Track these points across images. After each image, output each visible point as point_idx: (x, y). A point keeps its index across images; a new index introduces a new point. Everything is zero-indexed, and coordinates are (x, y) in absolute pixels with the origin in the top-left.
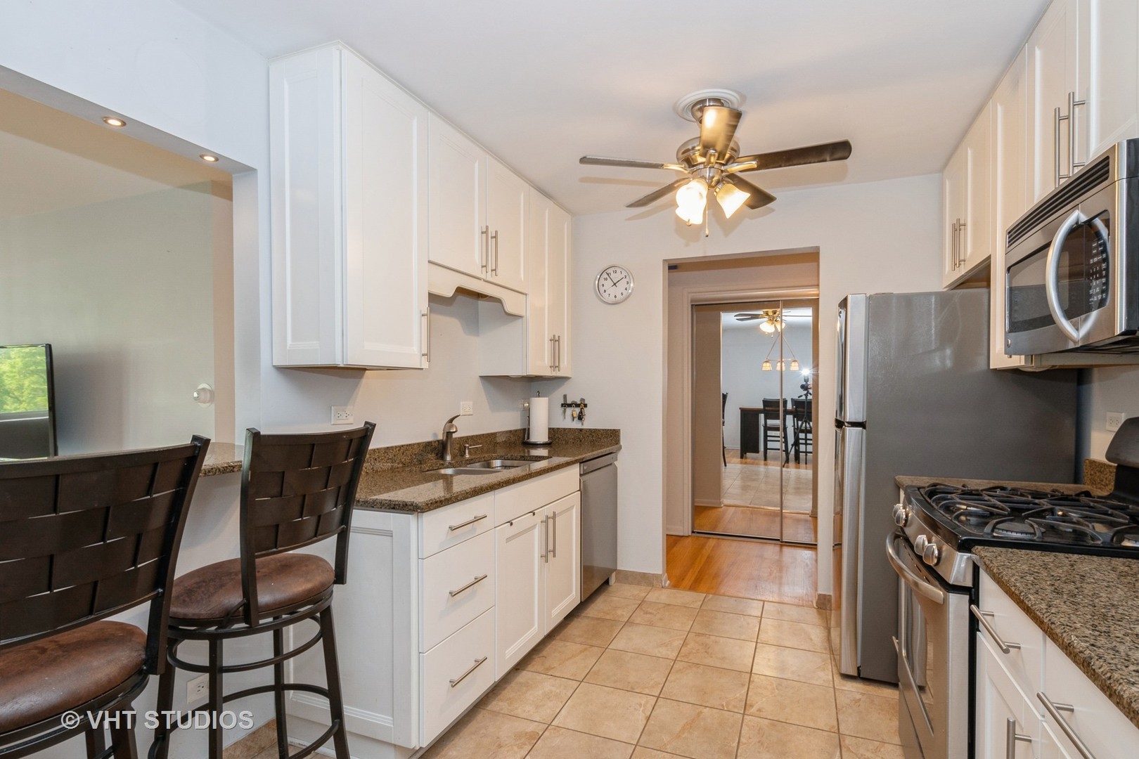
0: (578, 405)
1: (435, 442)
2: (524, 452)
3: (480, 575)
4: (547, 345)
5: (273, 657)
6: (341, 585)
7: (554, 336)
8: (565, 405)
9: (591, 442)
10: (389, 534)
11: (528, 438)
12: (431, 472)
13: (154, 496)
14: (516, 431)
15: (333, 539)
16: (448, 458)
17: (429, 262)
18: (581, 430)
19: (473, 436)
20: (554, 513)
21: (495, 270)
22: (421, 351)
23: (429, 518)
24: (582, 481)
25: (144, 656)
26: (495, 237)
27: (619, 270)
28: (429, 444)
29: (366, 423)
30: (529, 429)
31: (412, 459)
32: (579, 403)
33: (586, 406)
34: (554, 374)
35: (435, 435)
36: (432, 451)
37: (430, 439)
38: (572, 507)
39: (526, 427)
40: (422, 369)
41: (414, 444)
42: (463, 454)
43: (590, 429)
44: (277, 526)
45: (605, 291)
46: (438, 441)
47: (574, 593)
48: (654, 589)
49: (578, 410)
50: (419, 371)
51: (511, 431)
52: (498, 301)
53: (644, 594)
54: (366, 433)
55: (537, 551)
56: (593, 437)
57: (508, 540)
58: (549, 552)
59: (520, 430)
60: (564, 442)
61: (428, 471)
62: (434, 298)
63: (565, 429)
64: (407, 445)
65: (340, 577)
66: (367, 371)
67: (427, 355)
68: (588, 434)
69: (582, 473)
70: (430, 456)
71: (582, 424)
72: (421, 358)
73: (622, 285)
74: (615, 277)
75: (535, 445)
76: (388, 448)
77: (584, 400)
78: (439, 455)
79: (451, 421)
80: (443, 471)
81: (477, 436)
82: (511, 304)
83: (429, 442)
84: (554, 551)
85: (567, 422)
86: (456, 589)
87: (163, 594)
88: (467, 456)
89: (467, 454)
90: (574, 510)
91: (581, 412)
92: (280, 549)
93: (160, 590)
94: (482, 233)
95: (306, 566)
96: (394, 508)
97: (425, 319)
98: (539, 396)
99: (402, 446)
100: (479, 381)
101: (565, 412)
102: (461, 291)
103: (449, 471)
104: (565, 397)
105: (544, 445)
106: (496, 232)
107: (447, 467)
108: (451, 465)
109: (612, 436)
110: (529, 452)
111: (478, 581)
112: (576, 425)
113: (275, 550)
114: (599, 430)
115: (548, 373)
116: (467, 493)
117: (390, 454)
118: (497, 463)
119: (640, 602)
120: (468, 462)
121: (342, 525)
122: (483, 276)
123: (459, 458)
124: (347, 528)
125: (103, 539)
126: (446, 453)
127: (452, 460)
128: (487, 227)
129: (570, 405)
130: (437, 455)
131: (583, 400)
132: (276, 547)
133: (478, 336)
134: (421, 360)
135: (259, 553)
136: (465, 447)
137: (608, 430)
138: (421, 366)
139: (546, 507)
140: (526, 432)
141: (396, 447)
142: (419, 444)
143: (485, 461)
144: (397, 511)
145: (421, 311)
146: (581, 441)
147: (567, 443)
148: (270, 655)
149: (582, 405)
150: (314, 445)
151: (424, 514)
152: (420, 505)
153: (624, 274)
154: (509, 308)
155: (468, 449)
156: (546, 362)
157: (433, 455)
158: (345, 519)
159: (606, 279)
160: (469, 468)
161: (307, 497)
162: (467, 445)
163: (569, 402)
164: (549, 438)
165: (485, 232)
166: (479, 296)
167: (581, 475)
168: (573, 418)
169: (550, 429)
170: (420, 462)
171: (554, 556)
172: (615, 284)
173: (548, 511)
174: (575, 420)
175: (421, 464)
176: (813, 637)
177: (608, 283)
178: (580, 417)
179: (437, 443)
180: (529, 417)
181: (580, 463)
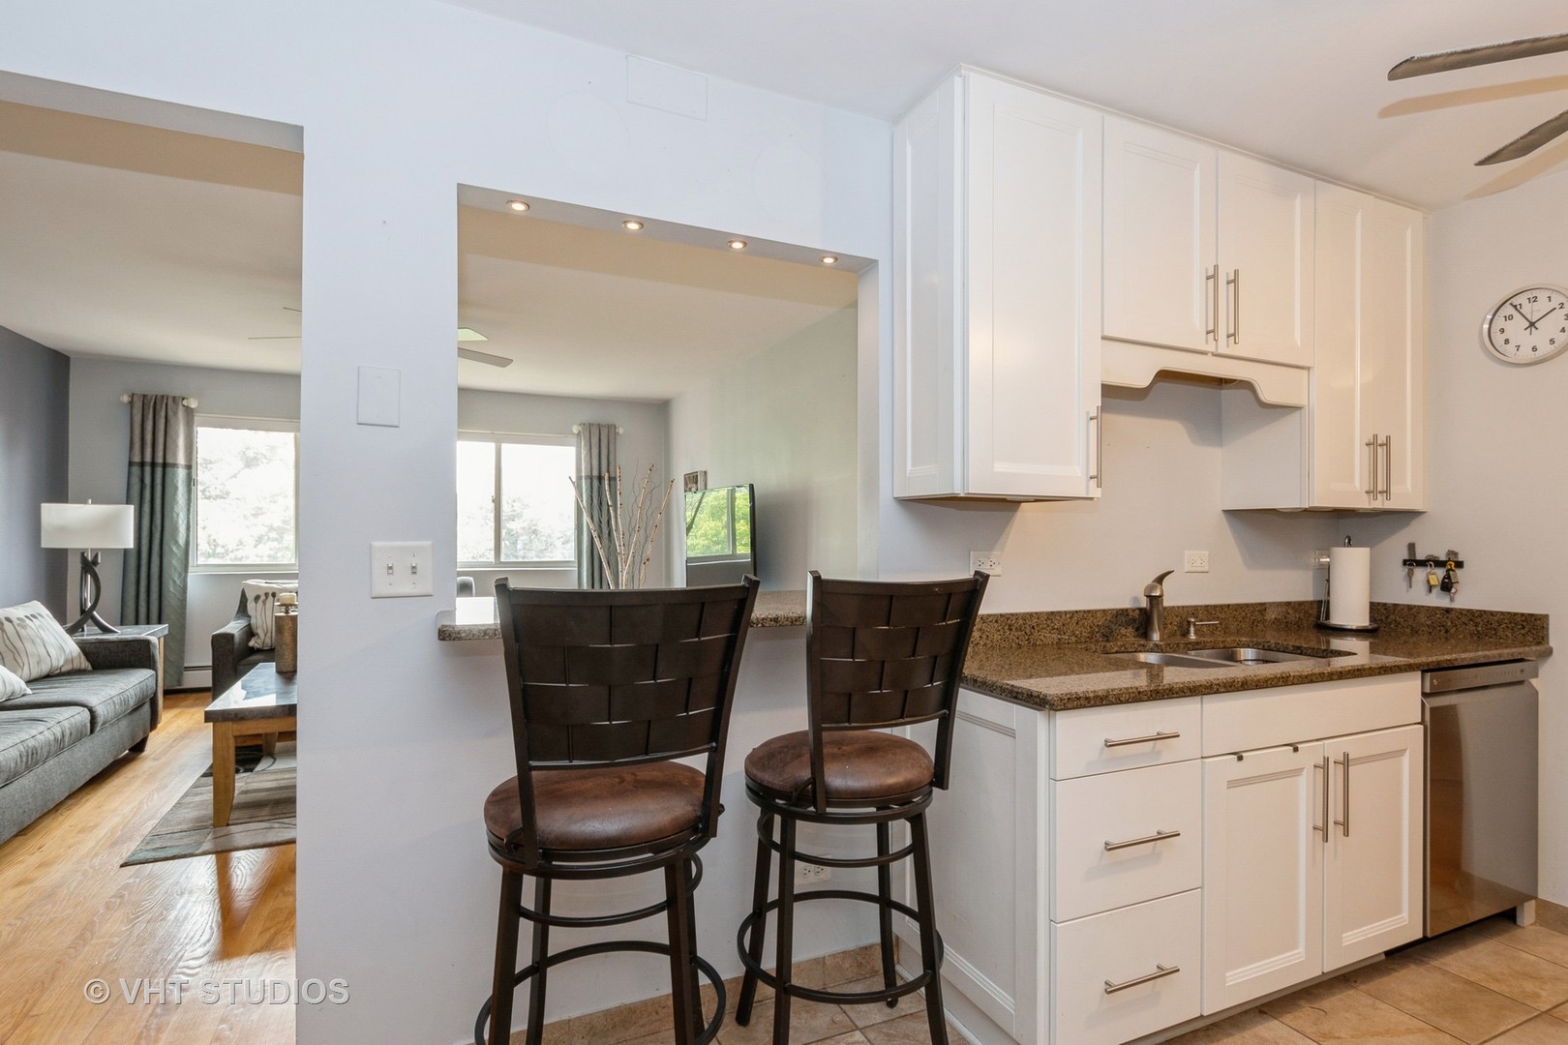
0: (1439, 564)
1: (1134, 610)
2: (1319, 642)
3: (1167, 830)
4: (1360, 457)
5: (876, 856)
6: (941, 790)
7: (1375, 437)
8: (1412, 563)
9: (1472, 635)
10: (1011, 733)
11: (1328, 617)
12: (1119, 655)
13: (702, 639)
14: (1301, 603)
15: (933, 725)
16: (1156, 637)
17: (1104, 338)
18: (1448, 610)
19: (1207, 606)
20: (1346, 756)
21: (1234, 335)
22: (1088, 472)
23: (1065, 721)
24: (1428, 706)
25: (699, 813)
26: (1235, 281)
27: (1543, 295)
28: (1123, 612)
29: (977, 573)
30: (1328, 602)
31: (1092, 633)
32: (1443, 558)
33: (1460, 565)
34: (1379, 504)
35: (1136, 599)
36: (1127, 624)
37: (1126, 604)
38: (1402, 752)
39: (1322, 598)
40: (1092, 499)
41: (1096, 611)
42: (1186, 633)
43: (1469, 611)
44: (850, 695)
45: (1507, 341)
46: (1141, 609)
47: (1405, 914)
49: (1441, 573)
50: (1088, 501)
51: (1288, 604)
52: (1247, 386)
54: (975, 587)
55: (1305, 815)
56: (1476, 625)
57: (1233, 784)
58: (1334, 823)
59: (1312, 602)
60: (1408, 631)
61: (1117, 652)
62: (1110, 392)
63: (1410, 607)
64: (1084, 612)
65: (940, 777)
66: (1023, 504)
67: (1098, 478)
68: (1464, 619)
69: (1428, 690)
70: (1123, 631)
71: (1452, 600)
72: (1088, 482)
73: (1553, 323)
74: (1534, 310)
75: (1342, 632)
76: (1052, 612)
77: (1455, 554)
78: (1141, 631)
79: (1160, 580)
80: (1143, 657)
81: (1215, 606)
82: (1271, 388)
83: (1122, 610)
84: (1345, 825)
85: (1418, 593)
86: (1116, 840)
87: (716, 748)
88: (1192, 637)
89: (1192, 634)
90: (1406, 760)
91: (1448, 577)
92: (853, 724)
93: (714, 744)
94: (1208, 278)
95: (894, 754)
96: (1016, 698)
97: (1093, 424)
98: (1349, 544)
99: (1077, 612)
100: (1223, 517)
101: (1410, 575)
102: (1164, 376)
103: (1152, 658)
104: (1412, 547)
105: (1359, 633)
106: (1236, 272)
107: (1151, 651)
108: (1156, 649)
109: (1526, 629)
110: (1328, 642)
111: (1161, 837)
112: (1437, 600)
113: (847, 724)
114: (1493, 615)
115: (1363, 503)
116: (1139, 692)
117: (1056, 622)
118: (1248, 653)
120: (1190, 646)
121: (943, 709)
122: (1211, 347)
123: (1178, 639)
124: (949, 715)
125: (654, 679)
126: (1152, 629)
127: (1161, 641)
128: (1216, 267)
129: (1422, 563)
130: (1137, 630)
131: (1452, 553)
132: (849, 722)
133: (1221, 446)
134: (1088, 486)
135: (828, 725)
136: (1189, 623)
137: (1516, 614)
138: (1087, 493)
139: (1326, 742)
140: (1322, 606)
141: (1066, 613)
142: (1104, 611)
143: (1225, 647)
144: (1018, 701)
145: (1088, 413)
146: (1447, 631)
147: (1415, 632)
148: (873, 853)
149: (1449, 567)
150: (892, 597)
151: (1057, 713)
152: (1049, 698)
153: (1558, 299)
154: (1267, 395)
155: (1195, 625)
156: (1357, 484)
157: (1130, 629)
158: (947, 701)
159: (1509, 318)
160: (1192, 655)
161: (886, 664)
162: (1193, 620)
163: (1420, 556)
164: (1371, 621)
165: (1213, 276)
166: (1221, 382)
167: (1424, 695)
168: (1430, 588)
169: (1372, 604)
170: (1107, 637)
171: (1346, 833)
172: (1533, 324)
173: (1334, 750)
174: (1434, 591)
175: (1108, 641)
177: (1516, 325)
178: (1447, 586)
179: (1137, 612)
180: (1328, 581)
181: (1424, 672)
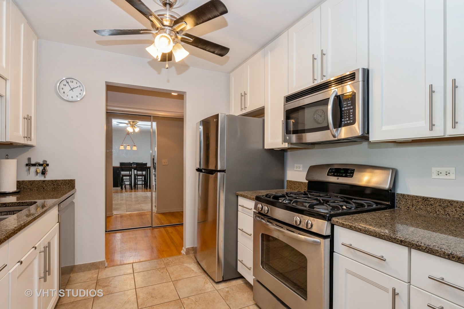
0: (40, 165)
4: (22, 122)
7: (27, 116)
8: (29, 165)
9: (52, 188)
18: (44, 181)
27: (75, 81)
32: (41, 163)
33: (48, 165)
34: (27, 142)
38: (55, 235)
43: (51, 180)
45: (64, 93)
48: (100, 270)
49: (40, 169)
53: (96, 276)
56: (54, 185)
57: (19, 276)
60: (29, 190)
63: (29, 181)
68: (50, 183)
71: (45, 177)
73: (77, 91)
74: (73, 85)
75: (5, 195)
77: (46, 161)
84: (49, 270)
85: (32, 176)
91: (44, 169)
101: (29, 169)
104: (29, 159)
105: (13, 194)
109: (70, 185)
112: (40, 178)
114: (59, 181)
115: (22, 141)
119: (96, 281)
129: (34, 165)
131: (45, 161)
137: (66, 180)
146: (44, 188)
147: (31, 191)
149: (45, 165)
153: (78, 84)
156: (22, 133)
159: (65, 85)
163: (33, 162)
164: (17, 188)
169: (18, 182)
171: (49, 274)
172: (72, 89)
174: (38, 174)
176: (193, 269)
177: (67, 89)
178: (44, 173)
181: (59, 204)
